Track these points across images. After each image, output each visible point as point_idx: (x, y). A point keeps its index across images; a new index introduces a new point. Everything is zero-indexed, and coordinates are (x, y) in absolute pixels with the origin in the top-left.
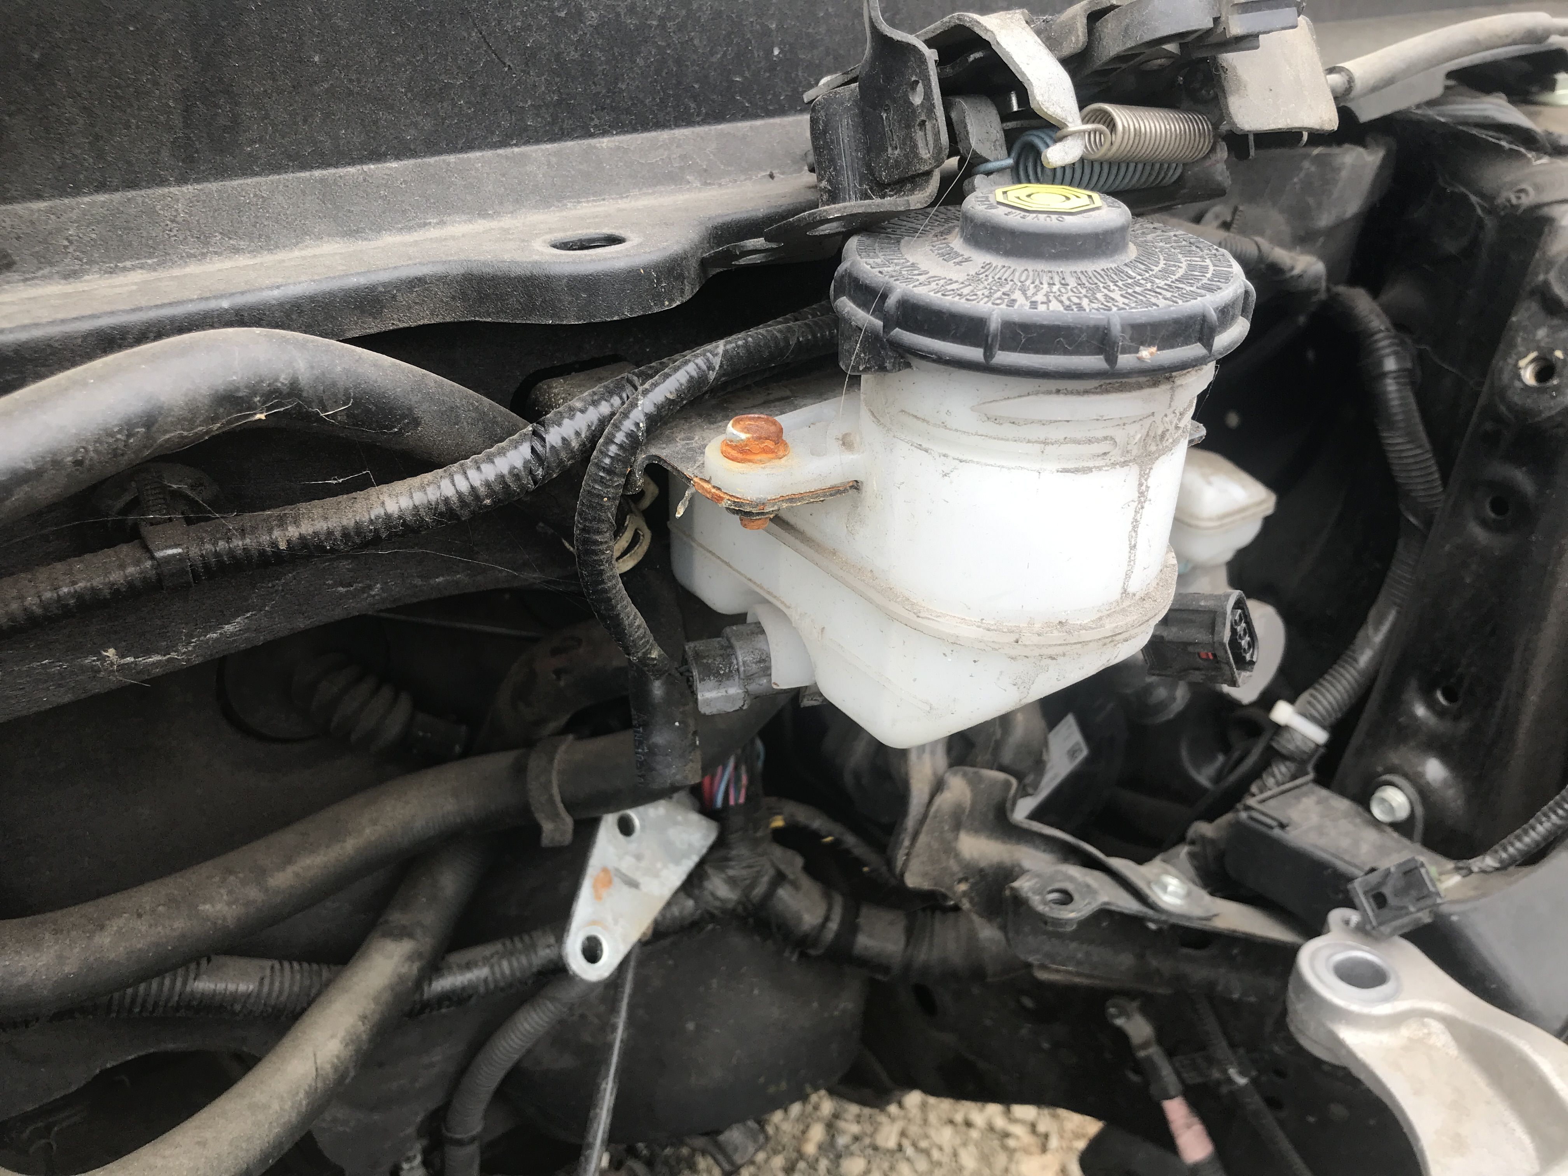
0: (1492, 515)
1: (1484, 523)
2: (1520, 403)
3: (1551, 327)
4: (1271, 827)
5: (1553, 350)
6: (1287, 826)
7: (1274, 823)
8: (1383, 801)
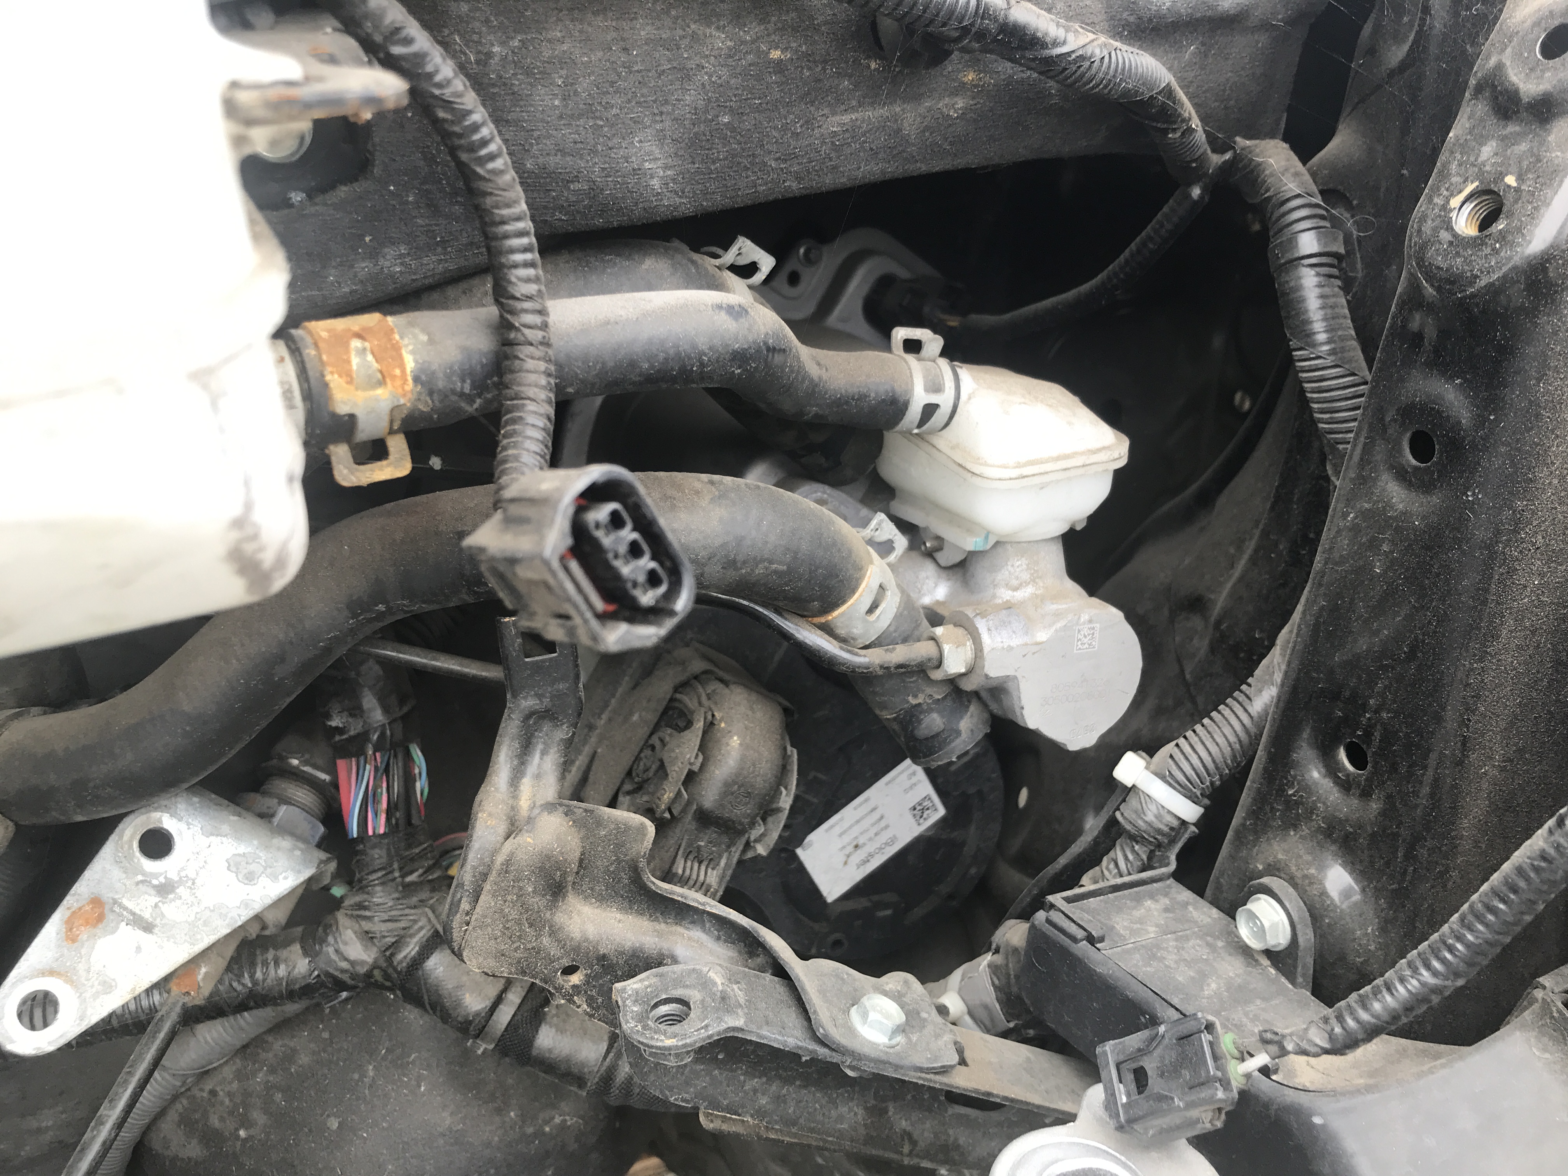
0: (1414, 462)
1: (1402, 475)
2: (1444, 266)
3: (1503, 139)
4: (1075, 940)
5: (1501, 176)
6: (1102, 939)
7: (1080, 934)
8: (1252, 916)
